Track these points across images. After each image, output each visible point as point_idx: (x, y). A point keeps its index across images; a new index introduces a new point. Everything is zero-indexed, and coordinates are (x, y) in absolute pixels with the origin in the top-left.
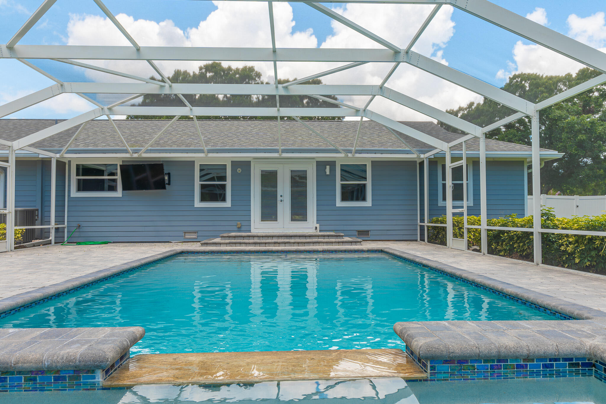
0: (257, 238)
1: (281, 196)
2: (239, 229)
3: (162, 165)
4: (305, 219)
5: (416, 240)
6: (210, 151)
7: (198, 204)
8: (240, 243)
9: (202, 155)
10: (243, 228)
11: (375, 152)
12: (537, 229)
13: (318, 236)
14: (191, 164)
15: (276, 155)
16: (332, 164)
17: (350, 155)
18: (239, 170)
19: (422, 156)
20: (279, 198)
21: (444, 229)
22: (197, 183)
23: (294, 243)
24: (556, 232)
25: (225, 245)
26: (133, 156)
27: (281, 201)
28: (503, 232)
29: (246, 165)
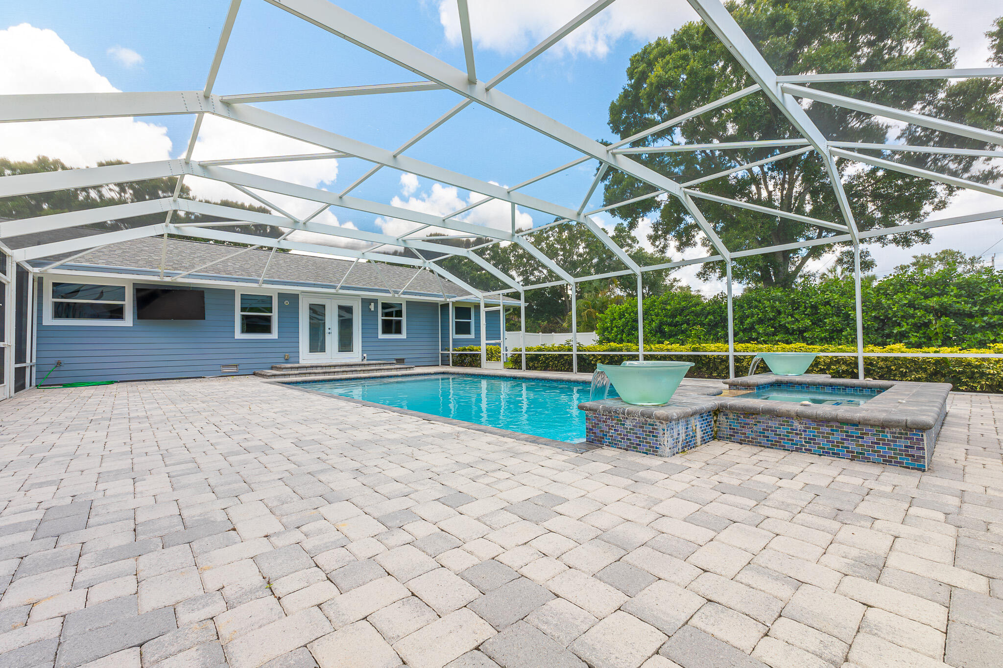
0: (320, 368)
1: (329, 329)
2: (287, 361)
3: (203, 292)
4: (351, 350)
5: (438, 365)
6: (265, 282)
7: (238, 335)
8: (310, 373)
9: (255, 285)
10: (292, 360)
11: (416, 294)
12: (575, 353)
13: (364, 365)
14: (231, 293)
15: (332, 291)
16: (375, 301)
17: (396, 295)
18: (287, 303)
19: (448, 300)
20: (327, 331)
21: (479, 356)
22: (238, 314)
23: (360, 371)
24: (587, 353)
25: (295, 376)
26: (164, 280)
27: (329, 333)
28: (540, 355)
29: (294, 298)
